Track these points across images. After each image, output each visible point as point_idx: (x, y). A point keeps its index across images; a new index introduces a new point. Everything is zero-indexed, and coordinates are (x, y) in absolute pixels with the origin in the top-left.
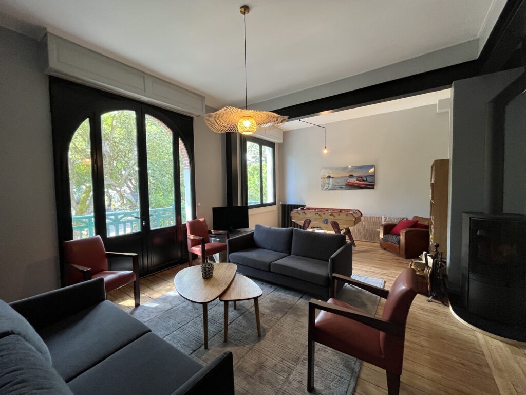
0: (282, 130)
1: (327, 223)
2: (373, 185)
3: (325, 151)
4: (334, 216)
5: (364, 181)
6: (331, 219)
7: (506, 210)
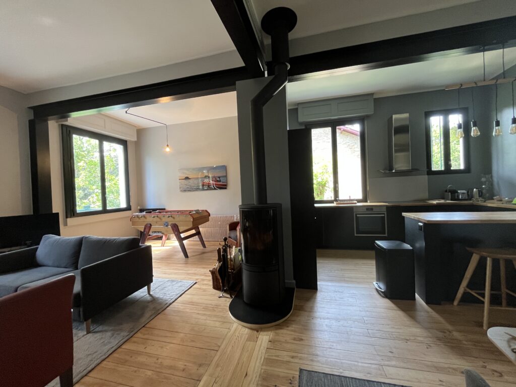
0: (136, 127)
1: (167, 226)
2: (226, 185)
3: (168, 149)
4: (174, 218)
5: (218, 181)
6: (171, 221)
7: (269, 201)
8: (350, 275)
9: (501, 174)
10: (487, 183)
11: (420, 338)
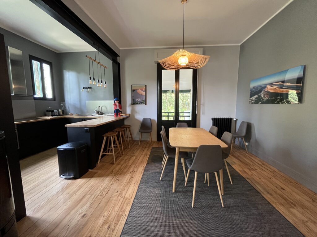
8: (30, 186)
9: (70, 102)
10: (63, 107)
11: (113, 180)
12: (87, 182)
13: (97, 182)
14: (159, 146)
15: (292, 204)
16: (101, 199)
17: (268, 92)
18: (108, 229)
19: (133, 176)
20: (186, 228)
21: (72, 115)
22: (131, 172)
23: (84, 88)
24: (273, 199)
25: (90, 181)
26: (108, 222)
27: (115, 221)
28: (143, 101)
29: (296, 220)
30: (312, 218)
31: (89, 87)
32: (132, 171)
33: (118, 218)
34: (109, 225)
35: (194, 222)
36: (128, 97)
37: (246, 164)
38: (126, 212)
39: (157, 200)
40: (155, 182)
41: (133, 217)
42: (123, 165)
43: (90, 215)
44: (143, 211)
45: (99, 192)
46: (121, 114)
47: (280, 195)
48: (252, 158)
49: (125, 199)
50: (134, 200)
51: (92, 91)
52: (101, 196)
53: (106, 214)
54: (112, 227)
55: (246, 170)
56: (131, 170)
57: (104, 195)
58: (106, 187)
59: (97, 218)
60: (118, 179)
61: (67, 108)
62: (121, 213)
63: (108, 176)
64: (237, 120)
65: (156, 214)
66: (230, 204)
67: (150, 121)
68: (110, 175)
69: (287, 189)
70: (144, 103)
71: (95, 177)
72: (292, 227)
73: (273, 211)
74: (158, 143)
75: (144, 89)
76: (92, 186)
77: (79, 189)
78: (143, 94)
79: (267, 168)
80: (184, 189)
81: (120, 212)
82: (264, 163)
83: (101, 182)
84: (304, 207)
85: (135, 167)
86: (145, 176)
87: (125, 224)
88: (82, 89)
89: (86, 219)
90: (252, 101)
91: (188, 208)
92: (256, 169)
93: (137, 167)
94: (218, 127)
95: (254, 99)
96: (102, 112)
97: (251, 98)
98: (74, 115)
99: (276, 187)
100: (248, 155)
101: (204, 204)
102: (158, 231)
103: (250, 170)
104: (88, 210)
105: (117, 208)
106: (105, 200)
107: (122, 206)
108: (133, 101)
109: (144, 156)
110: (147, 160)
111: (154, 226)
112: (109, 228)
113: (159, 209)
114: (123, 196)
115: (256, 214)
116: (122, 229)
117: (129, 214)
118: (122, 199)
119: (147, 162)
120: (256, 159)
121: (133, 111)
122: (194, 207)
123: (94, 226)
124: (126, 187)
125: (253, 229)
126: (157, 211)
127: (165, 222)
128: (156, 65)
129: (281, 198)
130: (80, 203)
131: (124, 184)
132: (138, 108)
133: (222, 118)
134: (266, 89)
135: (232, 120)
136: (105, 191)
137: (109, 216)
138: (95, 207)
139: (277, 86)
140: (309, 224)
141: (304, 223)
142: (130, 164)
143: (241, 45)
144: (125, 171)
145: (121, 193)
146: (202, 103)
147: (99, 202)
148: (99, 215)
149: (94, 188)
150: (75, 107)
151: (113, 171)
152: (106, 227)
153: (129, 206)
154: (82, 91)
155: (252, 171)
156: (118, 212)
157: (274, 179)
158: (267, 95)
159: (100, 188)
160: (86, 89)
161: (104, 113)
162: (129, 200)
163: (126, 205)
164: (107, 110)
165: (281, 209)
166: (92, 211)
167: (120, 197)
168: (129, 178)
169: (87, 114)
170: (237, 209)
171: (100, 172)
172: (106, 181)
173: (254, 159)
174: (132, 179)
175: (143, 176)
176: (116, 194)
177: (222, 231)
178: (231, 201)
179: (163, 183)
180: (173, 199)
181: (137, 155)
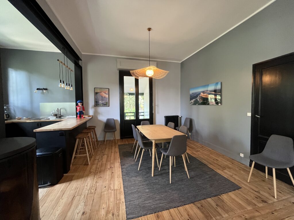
9: (16, 104)
10: (7, 109)
11: (95, 179)
12: (68, 186)
13: (79, 183)
14: (124, 143)
15: (224, 168)
16: (92, 196)
17: (202, 97)
18: (113, 216)
19: (113, 172)
20: (172, 197)
21: (20, 119)
22: (109, 169)
23: (38, 89)
24: (214, 167)
25: (71, 184)
26: (110, 211)
27: (116, 208)
28: (106, 103)
29: (228, 176)
30: (234, 173)
31: (45, 88)
32: (111, 168)
33: (118, 206)
34: (112, 213)
35: (175, 192)
36: (91, 100)
37: (193, 148)
38: (121, 200)
39: (143, 185)
40: (135, 173)
41: (130, 201)
42: (99, 164)
43: (89, 211)
44: (136, 196)
45: (87, 191)
46: (84, 116)
47: (216, 164)
48: (195, 143)
49: (115, 191)
50: (124, 189)
51: (48, 92)
52: (91, 193)
53: (104, 206)
54: (116, 213)
55: (195, 152)
56: (109, 167)
57: (94, 192)
58: (91, 185)
59: (98, 211)
60: (99, 176)
61: (12, 111)
62: (118, 202)
63: (87, 176)
64: (181, 117)
65: (147, 195)
66: (193, 176)
67: (113, 121)
68: (90, 174)
69: (220, 160)
70: (107, 104)
71: (74, 180)
72: (227, 180)
73: (216, 174)
74: (122, 141)
75: (107, 92)
76: (76, 188)
77: (64, 193)
78: (106, 97)
79: (205, 149)
80: (160, 173)
81: (116, 202)
82: (203, 146)
83: (84, 182)
84: (229, 168)
85: (111, 163)
86: (124, 170)
87: (126, 208)
88: (36, 91)
89: (88, 215)
90: (191, 103)
91: (167, 185)
92: (200, 151)
93: (113, 163)
94: (175, 123)
95: (193, 102)
96: (60, 115)
97: (191, 101)
98: (23, 119)
99: (214, 160)
100: (192, 142)
101: (176, 180)
102: (153, 205)
103: (196, 152)
104: (85, 207)
105: (112, 199)
106: (96, 196)
107: (115, 197)
108: (96, 103)
109: (115, 154)
110: (119, 156)
111: (150, 203)
112: (114, 214)
113: (147, 191)
114: (112, 188)
115: (208, 178)
116: (125, 212)
117: (125, 200)
118: (113, 191)
119: (119, 158)
120: (197, 144)
121: (96, 112)
122: (171, 183)
123: (98, 218)
124: (111, 182)
125: (209, 186)
126: (146, 192)
127: (155, 198)
128: (118, 71)
129: (218, 166)
130: (71, 205)
131: (108, 179)
132: (101, 109)
133: (172, 116)
134: (200, 95)
135: (179, 117)
136: (93, 189)
137: (109, 207)
138: (91, 204)
139: (207, 93)
140: (234, 176)
141: (231, 176)
142: (104, 162)
143: (181, 63)
144: (103, 168)
145: (109, 187)
146: (156, 104)
147: (92, 199)
148: (99, 208)
149: (79, 189)
150: (24, 110)
151: (91, 171)
152: (111, 215)
153: (122, 195)
154: (36, 92)
155: (198, 152)
156: (115, 201)
157: (211, 155)
158: (201, 99)
159: (86, 187)
160: (41, 91)
161: (63, 116)
162: (120, 190)
163: (119, 195)
164: (67, 112)
165: (219, 172)
166: (90, 208)
167: (110, 190)
168: (110, 174)
169: (41, 118)
170: (197, 178)
171: (77, 174)
172: (89, 180)
173: (196, 144)
174: (113, 174)
175: (122, 170)
176: (105, 188)
177: (194, 193)
178: (193, 173)
179: (141, 172)
180: (155, 181)
181: (107, 153)
